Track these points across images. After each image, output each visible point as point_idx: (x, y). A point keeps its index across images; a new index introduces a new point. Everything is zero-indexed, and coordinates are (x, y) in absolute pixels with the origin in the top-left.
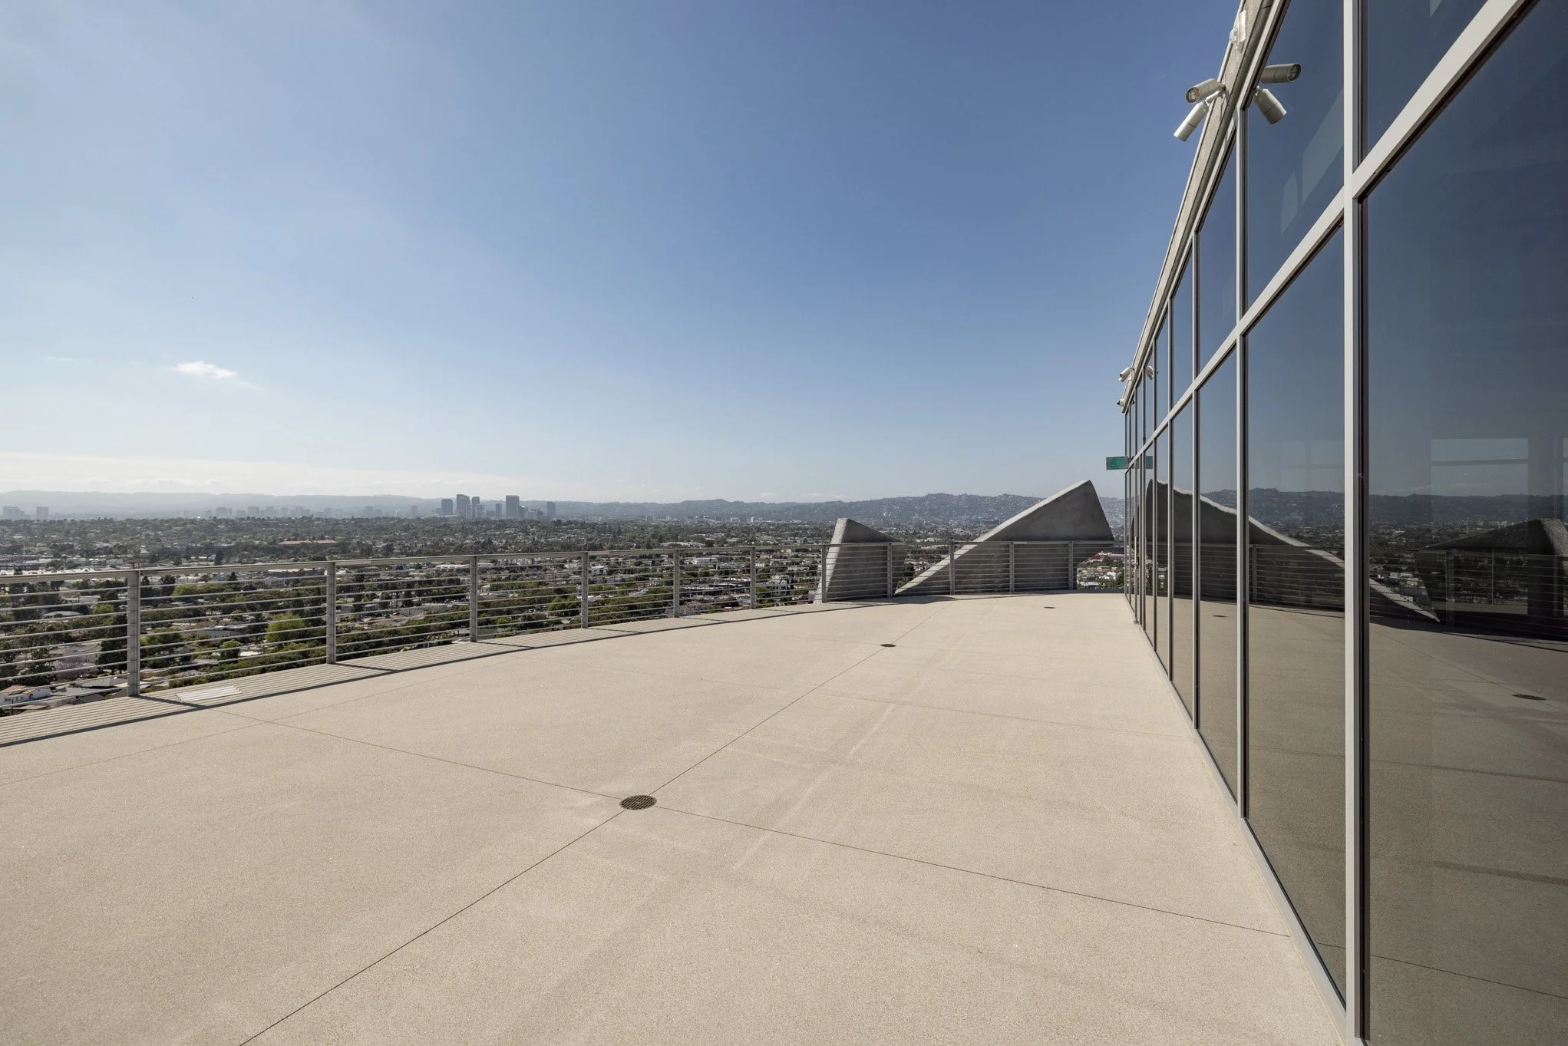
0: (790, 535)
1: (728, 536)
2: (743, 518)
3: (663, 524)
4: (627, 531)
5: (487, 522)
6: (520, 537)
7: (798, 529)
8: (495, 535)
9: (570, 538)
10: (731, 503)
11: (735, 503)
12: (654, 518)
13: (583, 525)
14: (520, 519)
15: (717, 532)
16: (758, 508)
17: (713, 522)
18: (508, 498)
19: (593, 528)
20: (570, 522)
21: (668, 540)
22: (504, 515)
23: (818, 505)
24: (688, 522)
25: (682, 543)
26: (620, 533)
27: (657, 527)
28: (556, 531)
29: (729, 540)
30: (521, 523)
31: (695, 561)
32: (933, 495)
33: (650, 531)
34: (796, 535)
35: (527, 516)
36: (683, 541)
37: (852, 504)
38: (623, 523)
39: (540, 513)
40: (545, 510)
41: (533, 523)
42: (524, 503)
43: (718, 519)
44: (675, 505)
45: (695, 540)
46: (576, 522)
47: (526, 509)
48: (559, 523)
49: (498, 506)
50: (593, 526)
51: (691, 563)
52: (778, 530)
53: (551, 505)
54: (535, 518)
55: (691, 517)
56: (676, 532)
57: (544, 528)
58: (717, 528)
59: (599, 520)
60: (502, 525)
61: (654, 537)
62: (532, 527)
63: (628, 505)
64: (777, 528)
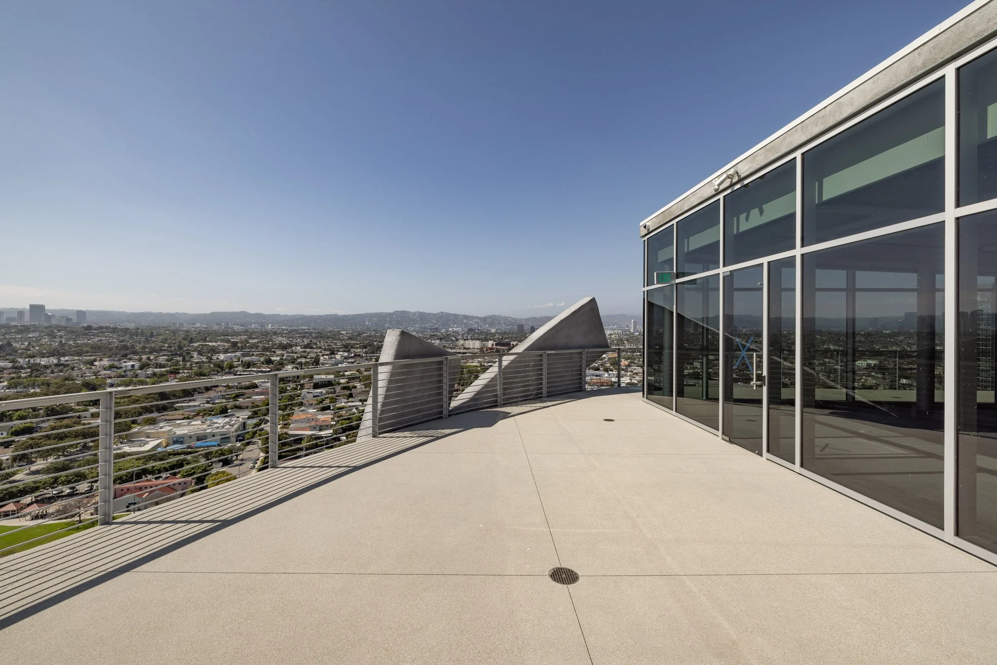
0: (300, 337)
1: (250, 338)
2: (263, 325)
3: (193, 329)
4: (159, 334)
5: (8, 327)
6: (45, 340)
7: (306, 333)
8: (15, 339)
9: (101, 340)
10: (252, 314)
11: (256, 314)
12: (185, 325)
13: (115, 330)
14: (45, 324)
15: (241, 335)
16: (274, 318)
17: (237, 328)
18: (32, 306)
19: (125, 332)
20: (102, 328)
21: (198, 341)
22: (27, 321)
23: (320, 317)
24: (216, 327)
25: (210, 344)
26: (152, 335)
27: (187, 331)
28: (86, 334)
29: (250, 341)
30: (46, 328)
31: (222, 357)
32: (398, 312)
33: (182, 335)
34: (304, 337)
35: (54, 322)
36: (211, 342)
37: (344, 316)
38: (156, 328)
39: (69, 320)
40: (75, 319)
41: (60, 328)
42: (50, 311)
43: (242, 326)
44: (205, 315)
45: (221, 341)
46: (107, 328)
47: (53, 316)
48: (89, 328)
49: (21, 313)
50: (126, 331)
51: (218, 359)
52: (291, 333)
53: (81, 314)
54: (63, 324)
55: (218, 324)
56: (204, 335)
57: (72, 332)
58: (241, 332)
59: (132, 326)
60: (25, 329)
61: (184, 339)
62: (59, 331)
63: (160, 315)
64: (290, 332)
